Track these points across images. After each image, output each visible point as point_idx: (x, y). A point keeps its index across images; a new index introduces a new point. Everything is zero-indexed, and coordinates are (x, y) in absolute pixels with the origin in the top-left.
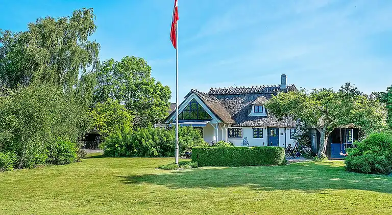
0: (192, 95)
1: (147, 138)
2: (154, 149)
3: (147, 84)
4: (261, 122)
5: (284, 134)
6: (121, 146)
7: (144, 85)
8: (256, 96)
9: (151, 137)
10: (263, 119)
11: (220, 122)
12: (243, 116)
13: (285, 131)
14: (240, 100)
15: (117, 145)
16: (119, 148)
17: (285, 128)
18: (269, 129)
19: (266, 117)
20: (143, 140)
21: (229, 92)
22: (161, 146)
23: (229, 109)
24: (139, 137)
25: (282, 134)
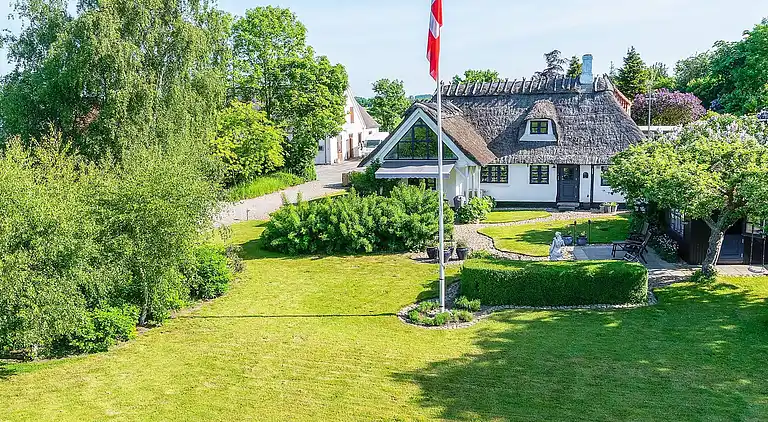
0: (416, 112)
1: (351, 220)
2: (365, 240)
3: (303, 66)
4: (546, 155)
5: (590, 176)
6: (300, 236)
7: (298, 67)
8: (532, 98)
9: (357, 217)
10: (549, 148)
11: (472, 164)
12: (508, 141)
13: (593, 171)
14: (500, 107)
15: (291, 236)
16: (297, 240)
17: (593, 166)
18: (560, 167)
19: (555, 143)
20: (342, 226)
21: (478, 91)
22: (376, 233)
23: (481, 125)
24: (334, 219)
25: (586, 176)
